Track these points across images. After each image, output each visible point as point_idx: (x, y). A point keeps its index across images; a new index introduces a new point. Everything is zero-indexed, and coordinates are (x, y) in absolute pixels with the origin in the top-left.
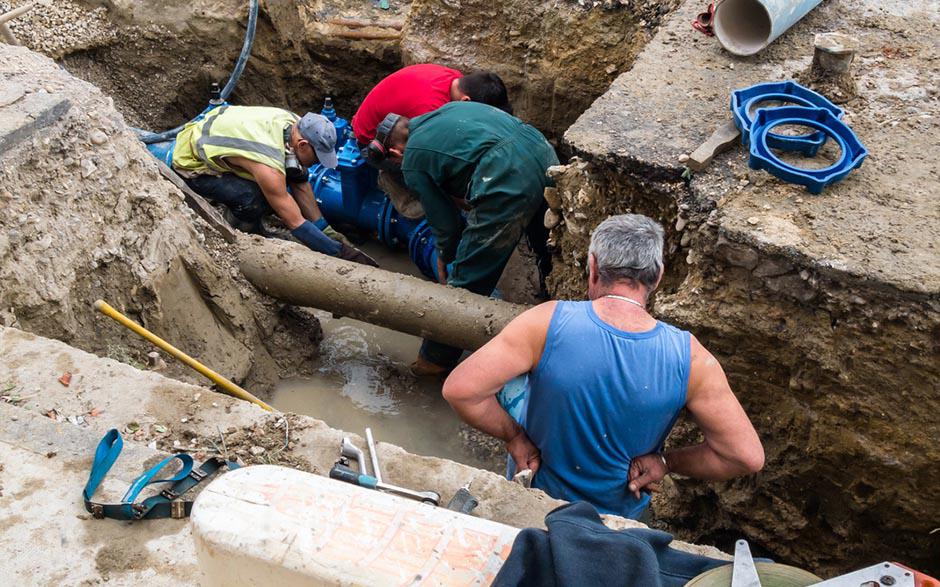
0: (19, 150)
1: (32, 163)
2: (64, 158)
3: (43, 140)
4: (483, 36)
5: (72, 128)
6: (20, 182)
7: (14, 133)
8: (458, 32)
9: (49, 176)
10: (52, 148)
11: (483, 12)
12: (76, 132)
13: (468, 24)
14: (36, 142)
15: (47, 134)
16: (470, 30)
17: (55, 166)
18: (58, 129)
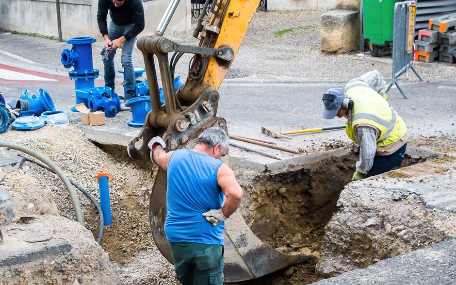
0: (35, 263)
1: (42, 272)
2: (63, 275)
3: (49, 262)
4: (362, 260)
5: (71, 260)
6: (33, 281)
7: (33, 254)
8: (349, 257)
9: (51, 282)
10: (55, 267)
11: (362, 245)
12: (73, 263)
13: (354, 252)
14: (45, 261)
15: (53, 259)
16: (356, 256)
17: (55, 277)
18: (60, 259)
